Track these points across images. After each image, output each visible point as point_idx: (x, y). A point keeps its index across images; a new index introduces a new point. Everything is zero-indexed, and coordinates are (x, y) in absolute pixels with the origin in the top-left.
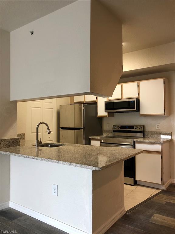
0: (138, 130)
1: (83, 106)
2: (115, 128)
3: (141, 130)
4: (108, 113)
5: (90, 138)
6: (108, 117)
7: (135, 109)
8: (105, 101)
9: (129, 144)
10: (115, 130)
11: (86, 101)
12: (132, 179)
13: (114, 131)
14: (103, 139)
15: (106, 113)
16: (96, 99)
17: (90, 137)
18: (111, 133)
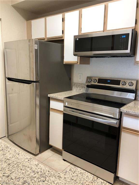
0: (127, 87)
1: (35, 44)
2: (89, 82)
3: (133, 88)
4: (79, 57)
5: (49, 97)
6: (79, 63)
7: (128, 51)
8: (75, 36)
9: (112, 116)
10: (89, 84)
11: (47, 37)
12: (112, 175)
13: (88, 86)
14: (67, 102)
15: (77, 57)
16: (63, 33)
17: (49, 95)
18: (83, 89)
